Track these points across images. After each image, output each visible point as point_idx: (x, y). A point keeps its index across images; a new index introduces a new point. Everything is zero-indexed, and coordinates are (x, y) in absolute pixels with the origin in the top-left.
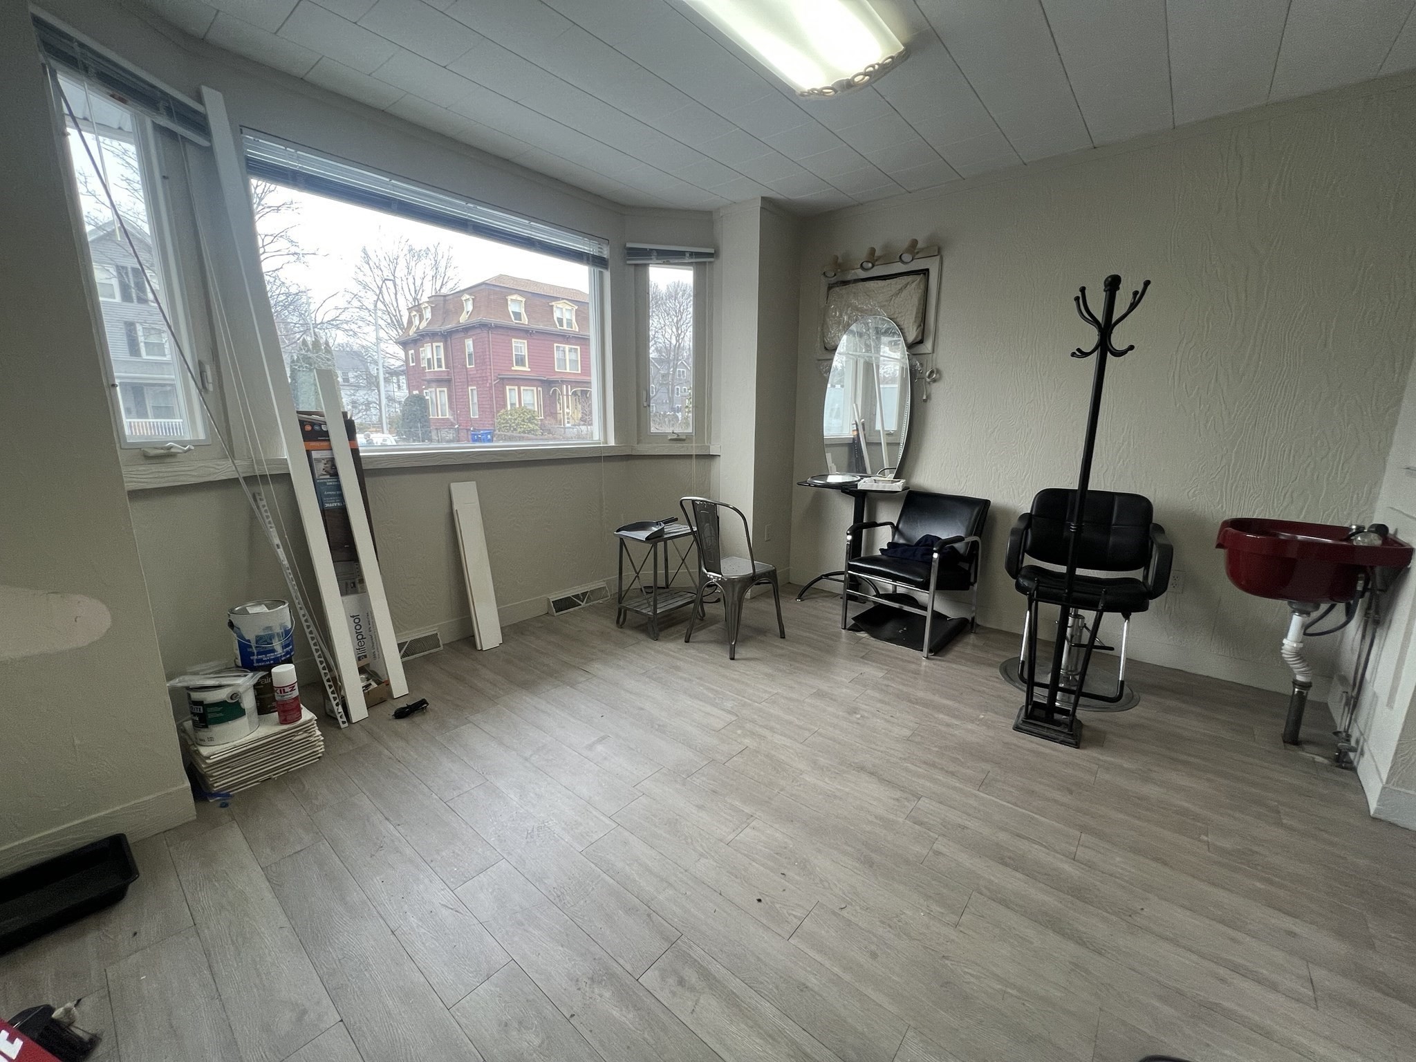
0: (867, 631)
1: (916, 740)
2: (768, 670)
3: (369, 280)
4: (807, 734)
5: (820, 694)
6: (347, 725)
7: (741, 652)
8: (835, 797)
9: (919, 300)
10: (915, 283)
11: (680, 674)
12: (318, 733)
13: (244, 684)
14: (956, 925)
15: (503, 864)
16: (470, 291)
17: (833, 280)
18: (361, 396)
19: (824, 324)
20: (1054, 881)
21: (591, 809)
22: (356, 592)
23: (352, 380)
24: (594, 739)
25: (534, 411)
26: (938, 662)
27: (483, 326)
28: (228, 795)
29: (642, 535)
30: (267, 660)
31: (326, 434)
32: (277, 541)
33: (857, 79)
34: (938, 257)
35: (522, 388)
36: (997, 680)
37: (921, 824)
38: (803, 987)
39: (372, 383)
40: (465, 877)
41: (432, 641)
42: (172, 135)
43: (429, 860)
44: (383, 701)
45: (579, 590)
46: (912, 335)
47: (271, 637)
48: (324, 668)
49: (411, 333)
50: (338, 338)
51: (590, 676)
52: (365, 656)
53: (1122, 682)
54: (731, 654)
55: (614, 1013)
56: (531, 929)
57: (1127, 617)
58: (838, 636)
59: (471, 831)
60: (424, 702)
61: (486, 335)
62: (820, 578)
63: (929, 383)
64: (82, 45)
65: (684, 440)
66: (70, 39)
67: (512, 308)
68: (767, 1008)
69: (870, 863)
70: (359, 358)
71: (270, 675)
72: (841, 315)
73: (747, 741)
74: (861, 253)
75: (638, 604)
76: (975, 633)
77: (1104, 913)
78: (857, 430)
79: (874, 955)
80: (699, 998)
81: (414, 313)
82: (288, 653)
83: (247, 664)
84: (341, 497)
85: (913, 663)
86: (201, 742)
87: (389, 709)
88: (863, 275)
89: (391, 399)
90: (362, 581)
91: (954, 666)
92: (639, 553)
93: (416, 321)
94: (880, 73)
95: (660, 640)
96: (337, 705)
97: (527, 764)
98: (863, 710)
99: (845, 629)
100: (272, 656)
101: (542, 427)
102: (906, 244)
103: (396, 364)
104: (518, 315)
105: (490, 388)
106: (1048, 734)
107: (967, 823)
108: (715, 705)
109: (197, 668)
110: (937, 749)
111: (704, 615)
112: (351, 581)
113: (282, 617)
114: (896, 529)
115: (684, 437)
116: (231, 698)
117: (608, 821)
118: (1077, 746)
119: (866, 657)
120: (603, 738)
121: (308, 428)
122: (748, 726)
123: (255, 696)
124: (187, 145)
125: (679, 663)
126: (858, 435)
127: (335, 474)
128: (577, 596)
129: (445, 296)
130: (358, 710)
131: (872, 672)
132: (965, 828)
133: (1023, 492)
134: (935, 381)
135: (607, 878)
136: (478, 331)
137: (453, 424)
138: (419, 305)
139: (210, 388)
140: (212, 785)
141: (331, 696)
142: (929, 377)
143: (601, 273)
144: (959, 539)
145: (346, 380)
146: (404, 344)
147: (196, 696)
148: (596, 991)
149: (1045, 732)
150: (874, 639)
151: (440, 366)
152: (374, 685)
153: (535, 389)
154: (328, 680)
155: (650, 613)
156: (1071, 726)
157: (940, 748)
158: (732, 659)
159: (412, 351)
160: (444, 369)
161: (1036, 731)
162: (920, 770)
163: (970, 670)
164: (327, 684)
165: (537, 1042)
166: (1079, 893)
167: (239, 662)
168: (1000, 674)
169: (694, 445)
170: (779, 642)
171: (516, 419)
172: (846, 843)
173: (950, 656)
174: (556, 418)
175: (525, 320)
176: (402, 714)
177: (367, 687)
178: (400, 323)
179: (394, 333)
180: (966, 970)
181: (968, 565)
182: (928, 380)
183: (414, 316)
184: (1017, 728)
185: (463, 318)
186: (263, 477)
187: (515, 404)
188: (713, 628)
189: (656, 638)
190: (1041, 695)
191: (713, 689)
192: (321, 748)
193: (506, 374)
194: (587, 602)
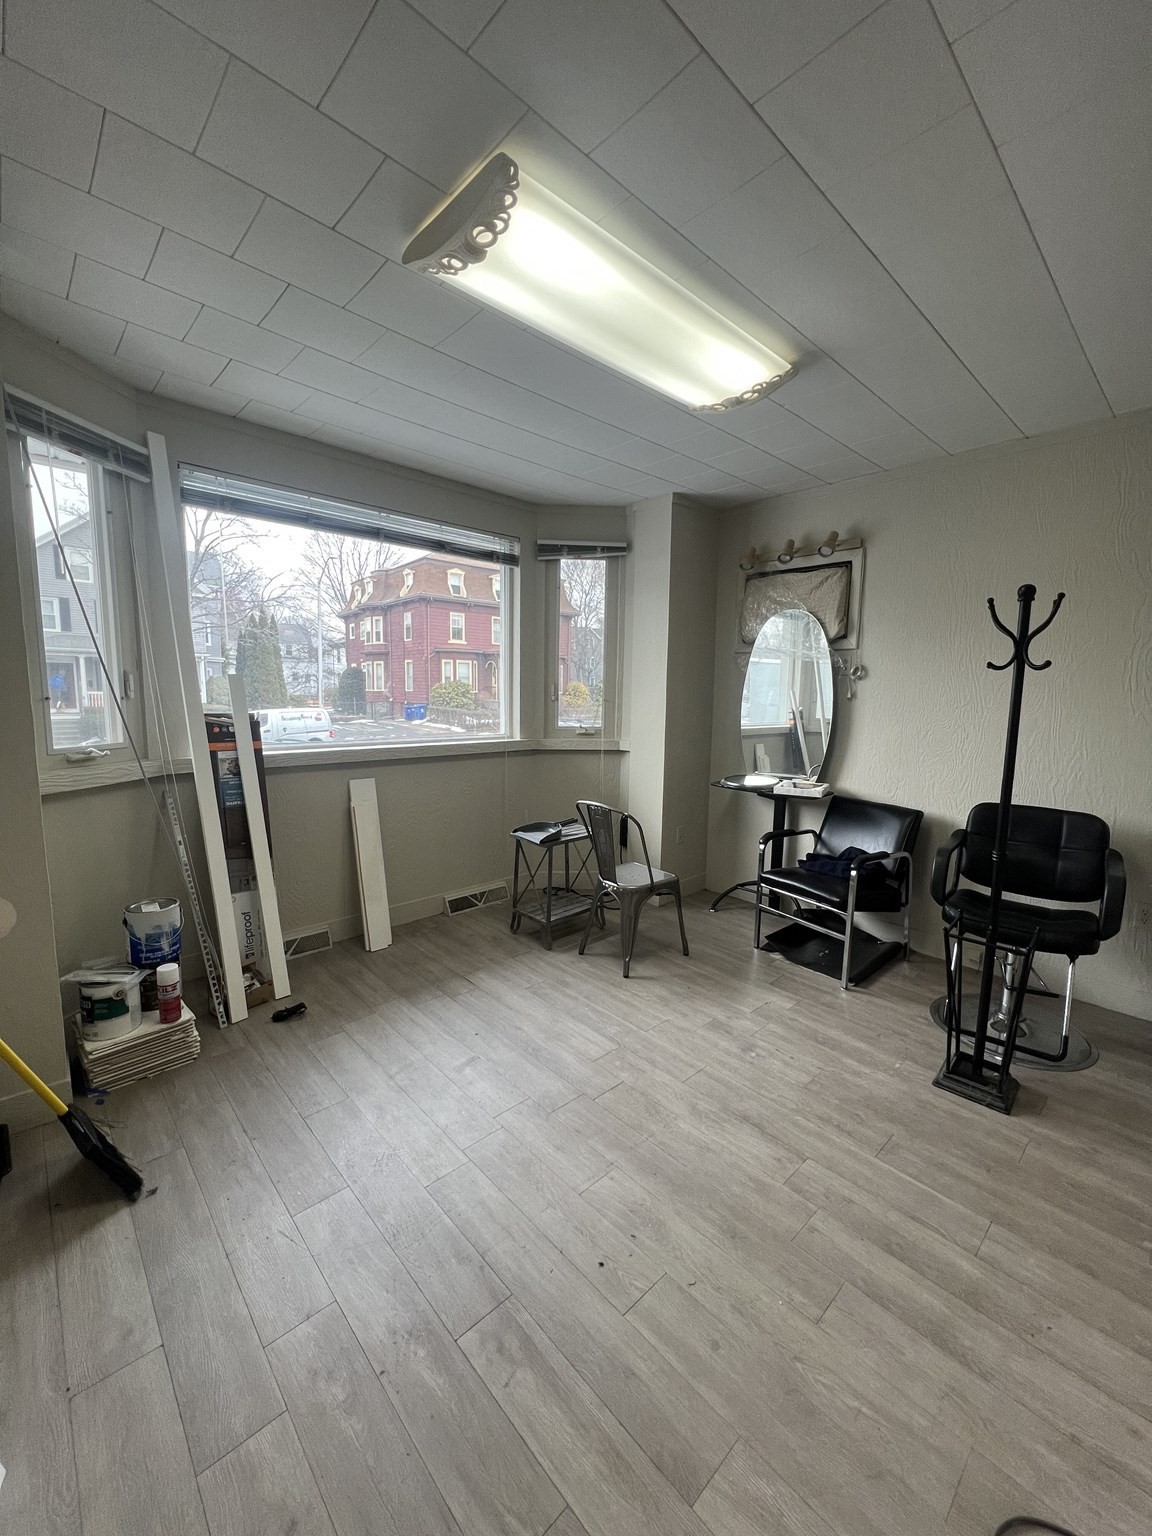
0: (783, 953)
1: (814, 1089)
2: (664, 993)
3: (317, 555)
4: (691, 1072)
5: (715, 1025)
6: (226, 1025)
7: (638, 969)
8: (709, 1150)
9: (842, 594)
10: (836, 577)
11: (568, 991)
12: (196, 1033)
13: (130, 982)
14: (818, 1321)
15: (346, 1193)
16: (411, 566)
17: (752, 572)
18: (302, 668)
19: (741, 617)
20: (944, 1278)
21: (445, 1139)
22: (249, 889)
23: (294, 653)
24: (464, 1060)
25: (469, 685)
26: (859, 995)
27: (423, 600)
28: (104, 1092)
29: (537, 837)
30: (155, 958)
31: (233, 735)
32: (179, 838)
33: (745, 396)
34: (861, 550)
35: (458, 661)
36: (926, 1022)
37: (799, 1191)
38: (631, 1373)
39: (312, 654)
40: (307, 1203)
41: (321, 939)
42: (119, 475)
43: (275, 1180)
44: (264, 1002)
45: (476, 890)
46: (834, 631)
47: (160, 936)
48: (210, 966)
49: (353, 607)
50: (282, 614)
51: (472, 987)
52: (253, 954)
53: (1066, 1038)
54: (625, 969)
55: (425, 1376)
56: (360, 1269)
57: (1073, 960)
58: (750, 956)
59: (322, 1152)
60: (302, 1005)
61: (424, 608)
62: (736, 888)
63: (854, 681)
64: (48, 413)
65: (593, 735)
66: (40, 409)
67: (452, 581)
68: (585, 1393)
69: (733, 1235)
70: (304, 631)
71: (155, 973)
72: (759, 607)
73: (624, 1076)
74: (780, 546)
75: (533, 909)
76: (908, 961)
77: (1001, 1328)
78: (794, 719)
79: (715, 1346)
80: (516, 1371)
81: (357, 587)
82: (174, 951)
83: (137, 962)
84: (242, 796)
85: (829, 993)
86: (86, 1037)
87: (269, 1011)
88: (783, 567)
89: (330, 672)
90: (255, 878)
91: (877, 1000)
92: (536, 856)
93: (359, 595)
94: (768, 391)
95: (554, 951)
96: (219, 1004)
97: (391, 1083)
98: (760, 1047)
99: (758, 947)
100: (159, 954)
101: (475, 701)
102: (825, 537)
103: (337, 636)
104: (457, 589)
105: (426, 662)
106: (973, 1094)
107: (855, 1197)
108: (597, 1030)
109: (90, 963)
110: (836, 1102)
111: (604, 924)
112: (243, 878)
113: (174, 915)
114: (818, 837)
115: (593, 732)
116: (117, 995)
117: (461, 1156)
118: (1007, 1111)
119: (777, 983)
120: (473, 1059)
121: (217, 730)
122: (631, 1058)
123: (141, 993)
124: (131, 484)
125: (569, 979)
126: (795, 724)
127: (237, 774)
128: (474, 896)
129: (387, 571)
130: (239, 1010)
131: (779, 1002)
132: (851, 1201)
133: (961, 805)
134: (860, 678)
135: (448, 1220)
136: (418, 605)
137: (388, 698)
138: (363, 579)
139: (132, 695)
140: (92, 1081)
141: (214, 995)
142: (855, 673)
143: (512, 570)
144: (884, 855)
145: (289, 652)
146: (346, 618)
147: (87, 992)
148: (412, 1347)
149: (969, 1092)
150: (788, 962)
151: (378, 639)
152: (258, 985)
153: (470, 662)
154: (213, 979)
155: (544, 921)
156: (1000, 1087)
157: (840, 1100)
158: (626, 977)
159: (353, 625)
160: (382, 642)
161: (959, 1089)
162: (811, 1125)
163: (894, 1006)
164: (211, 982)
165: (341, 1398)
166: (972, 1297)
167: (130, 959)
168: (929, 1014)
169: (602, 739)
170: (681, 960)
171: (449, 693)
172: (710, 1207)
173: (876, 987)
174: (490, 692)
175: (464, 593)
176: (280, 1017)
177: (250, 986)
178: (343, 597)
179: (337, 607)
180: (820, 1378)
181: (897, 883)
182: (852, 677)
183: (357, 590)
184: (937, 1083)
185: (403, 593)
186: (169, 776)
187: (450, 678)
188: (611, 939)
189: (549, 949)
190: (968, 1046)
191: (598, 1011)
192: (197, 1049)
193: (442, 648)
194: (484, 903)
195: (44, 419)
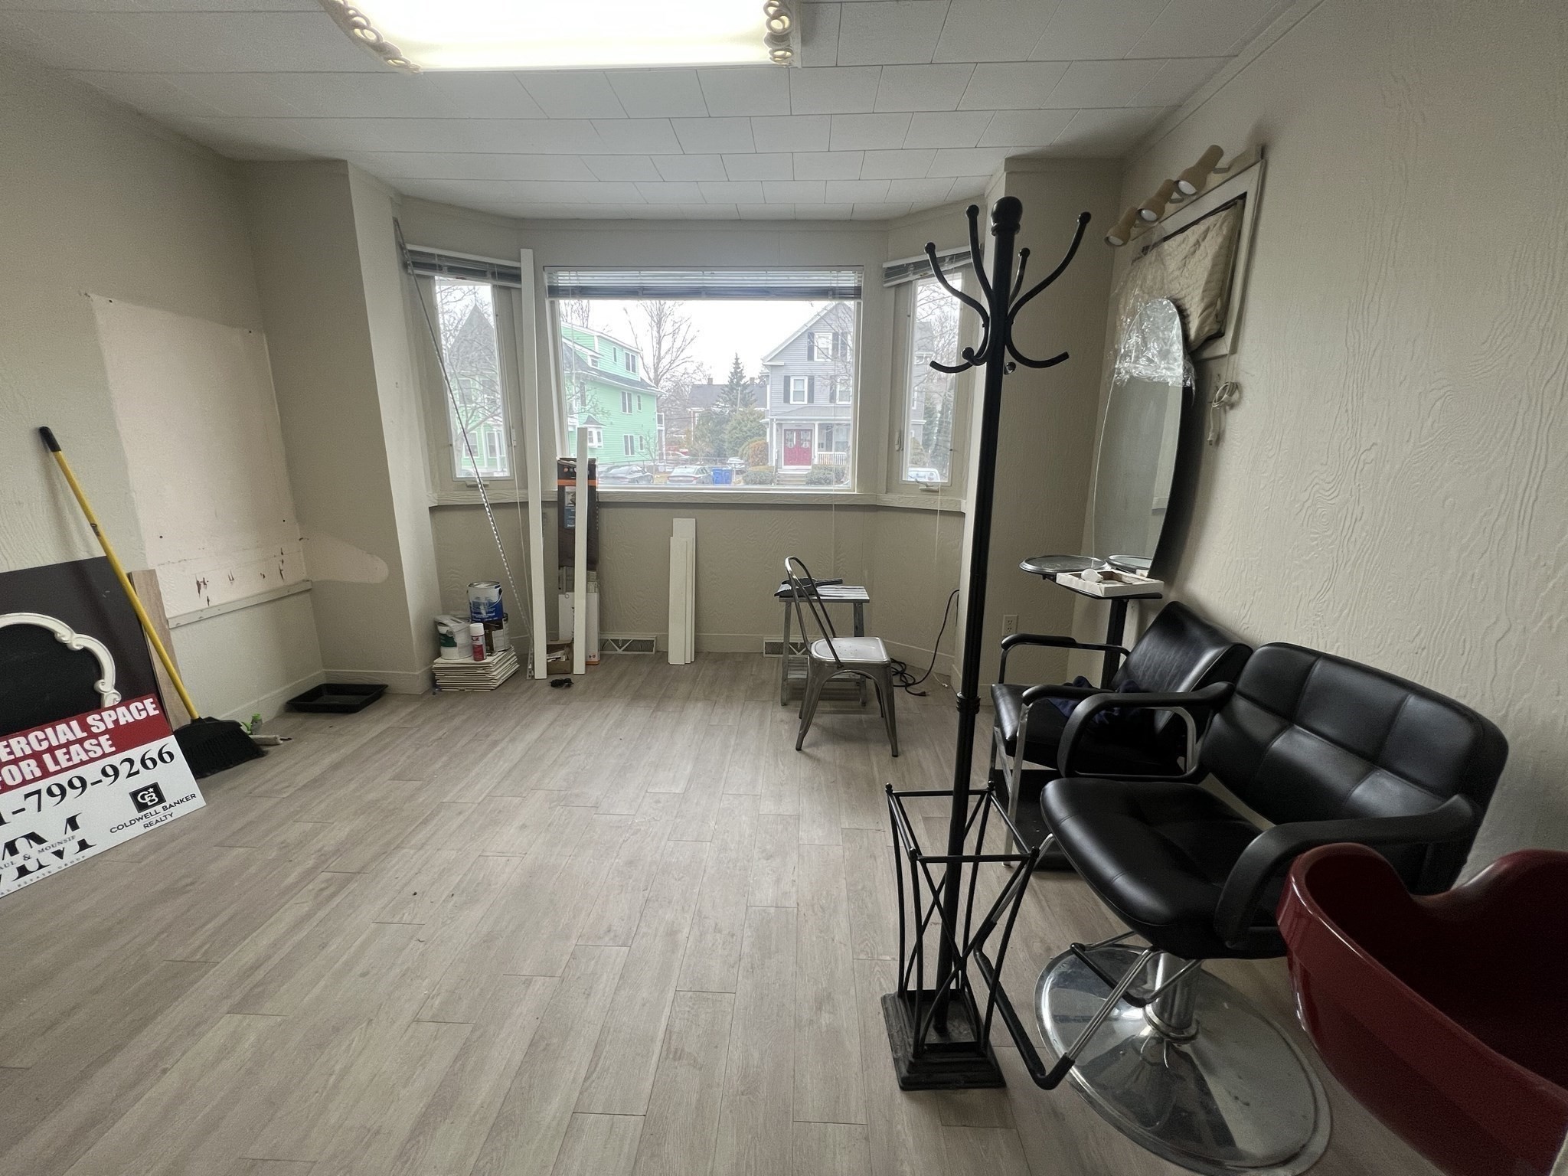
6: (530, 678)
9: (1217, 258)
10: (1215, 229)
13: (455, 627)
14: (417, 1019)
20: (522, 1093)
31: (575, 474)
34: (1258, 167)
41: (646, 645)
44: (564, 673)
46: (1197, 329)
63: (1219, 413)
64: (439, 256)
65: (936, 492)
66: (433, 255)
69: (488, 941)
84: (575, 521)
88: (1170, 230)
115: (937, 488)
121: (564, 470)
124: (511, 290)
130: (541, 671)
134: (1230, 405)
142: (1220, 399)
152: (563, 659)
176: (555, 684)
182: (1215, 406)
184: (885, 1000)
194: (803, 654)
195: (436, 261)
